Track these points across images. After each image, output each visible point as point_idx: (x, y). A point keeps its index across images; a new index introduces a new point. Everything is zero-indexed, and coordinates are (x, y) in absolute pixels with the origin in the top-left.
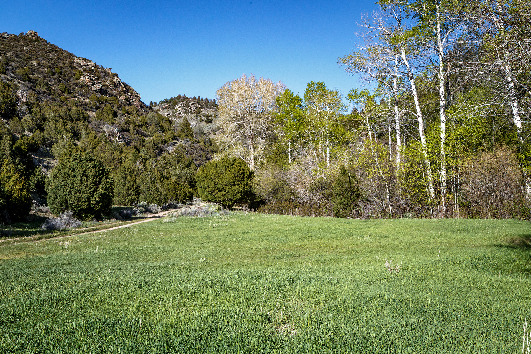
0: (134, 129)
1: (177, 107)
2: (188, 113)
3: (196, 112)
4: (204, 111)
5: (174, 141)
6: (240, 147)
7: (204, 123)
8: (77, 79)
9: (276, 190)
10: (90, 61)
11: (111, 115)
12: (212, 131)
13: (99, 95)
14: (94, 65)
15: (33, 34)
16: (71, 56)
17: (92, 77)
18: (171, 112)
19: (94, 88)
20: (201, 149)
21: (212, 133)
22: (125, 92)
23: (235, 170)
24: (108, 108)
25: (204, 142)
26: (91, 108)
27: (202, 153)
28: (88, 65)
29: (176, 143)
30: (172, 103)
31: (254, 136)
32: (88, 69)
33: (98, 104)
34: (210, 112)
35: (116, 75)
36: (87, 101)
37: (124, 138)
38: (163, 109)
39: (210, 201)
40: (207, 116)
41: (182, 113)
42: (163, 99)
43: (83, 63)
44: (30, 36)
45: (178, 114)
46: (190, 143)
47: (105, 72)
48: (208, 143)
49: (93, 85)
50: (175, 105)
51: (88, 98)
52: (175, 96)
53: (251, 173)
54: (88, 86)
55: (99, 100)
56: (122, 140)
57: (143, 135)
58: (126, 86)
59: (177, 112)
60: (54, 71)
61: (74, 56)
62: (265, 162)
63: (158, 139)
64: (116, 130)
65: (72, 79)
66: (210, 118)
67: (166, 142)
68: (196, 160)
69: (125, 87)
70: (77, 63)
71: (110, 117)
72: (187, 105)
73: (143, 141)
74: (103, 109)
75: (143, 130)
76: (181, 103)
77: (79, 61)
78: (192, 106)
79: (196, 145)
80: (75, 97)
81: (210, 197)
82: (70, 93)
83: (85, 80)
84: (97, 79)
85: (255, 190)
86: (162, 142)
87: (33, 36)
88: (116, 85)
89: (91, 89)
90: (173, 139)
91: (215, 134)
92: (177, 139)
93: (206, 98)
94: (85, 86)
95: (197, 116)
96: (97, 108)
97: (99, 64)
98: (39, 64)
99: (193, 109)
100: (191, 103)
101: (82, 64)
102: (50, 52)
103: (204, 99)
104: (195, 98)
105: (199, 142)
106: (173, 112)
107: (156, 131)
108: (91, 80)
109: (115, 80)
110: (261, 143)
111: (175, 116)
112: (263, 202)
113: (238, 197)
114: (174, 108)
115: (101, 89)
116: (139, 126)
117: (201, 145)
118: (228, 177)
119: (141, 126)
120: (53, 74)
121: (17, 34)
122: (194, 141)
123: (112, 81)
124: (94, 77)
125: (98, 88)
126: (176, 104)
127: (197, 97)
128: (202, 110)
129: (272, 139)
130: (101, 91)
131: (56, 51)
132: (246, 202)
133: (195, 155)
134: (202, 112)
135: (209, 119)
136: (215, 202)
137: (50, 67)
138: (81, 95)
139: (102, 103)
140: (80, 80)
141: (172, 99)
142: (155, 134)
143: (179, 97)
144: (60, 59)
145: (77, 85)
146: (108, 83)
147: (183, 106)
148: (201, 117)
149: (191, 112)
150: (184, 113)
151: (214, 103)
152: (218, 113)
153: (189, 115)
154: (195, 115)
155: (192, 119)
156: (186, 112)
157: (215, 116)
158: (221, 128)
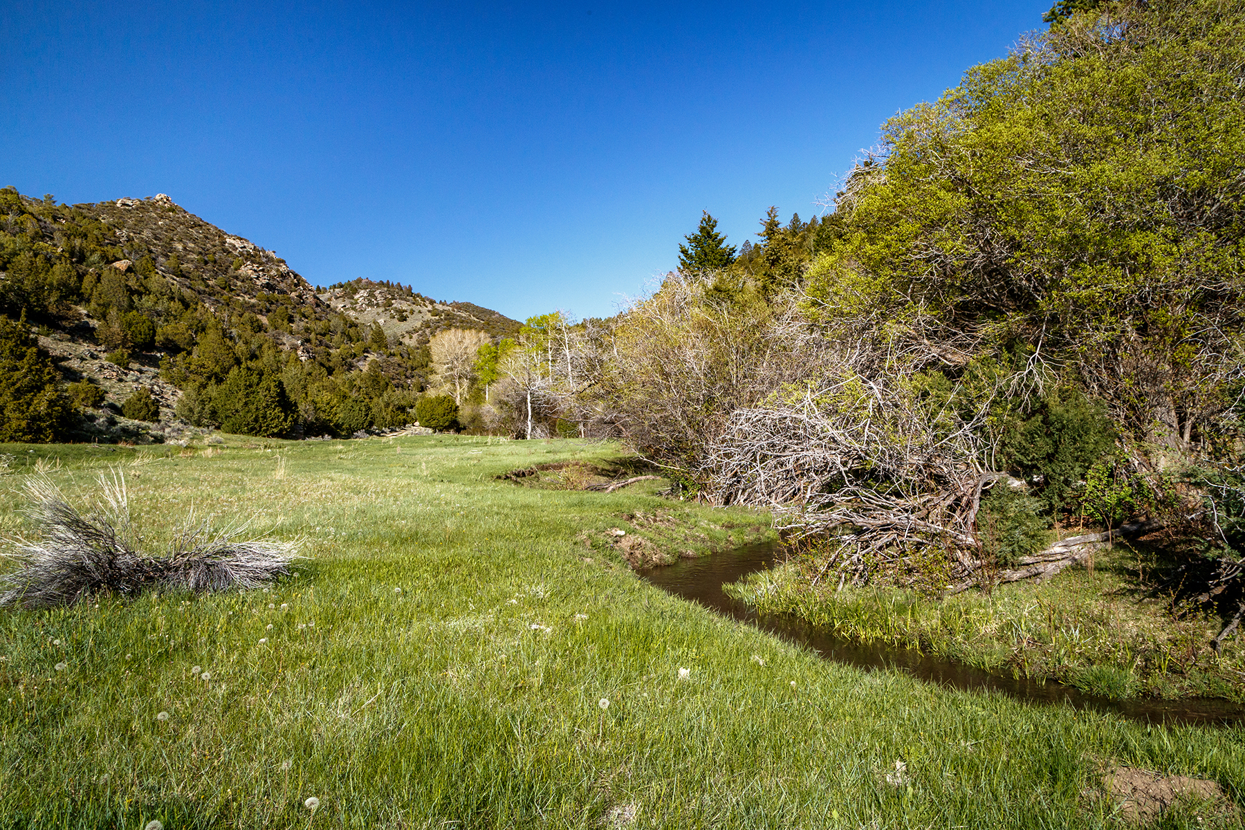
0: (317, 339)
1: (356, 297)
2: (372, 306)
3: (385, 306)
4: (396, 304)
5: (366, 354)
6: (449, 385)
7: (396, 321)
8: (236, 269)
9: (473, 420)
10: (245, 240)
11: (286, 321)
12: (407, 332)
13: (265, 292)
14: (253, 247)
15: (165, 200)
16: (221, 234)
17: (255, 268)
18: (348, 303)
19: (258, 283)
20: (399, 365)
21: (407, 336)
22: (296, 285)
23: (445, 405)
24: (282, 311)
25: (401, 355)
26: (261, 311)
27: (401, 370)
28: (245, 247)
29: (367, 357)
30: (349, 290)
31: (460, 378)
32: (245, 253)
33: (268, 305)
34: (404, 306)
35: (283, 262)
36: (253, 301)
37: (308, 352)
38: (337, 298)
39: (426, 427)
40: (400, 312)
41: (364, 306)
42: (336, 283)
43: (238, 244)
44: (160, 203)
45: (358, 306)
46: (385, 357)
47: (267, 257)
48: (406, 356)
49: (258, 278)
50: (355, 294)
51: (255, 296)
52: (353, 278)
53: (457, 407)
54: (251, 279)
55: (268, 300)
56: (306, 354)
57: (328, 346)
58: (296, 276)
59: (357, 303)
60: (206, 259)
61: (226, 234)
62: (467, 397)
63: (346, 351)
64: (299, 342)
65: (230, 270)
66: (405, 314)
67: (355, 355)
68: (393, 379)
69: (295, 278)
70: (231, 244)
71: (285, 322)
72: (371, 294)
73: (329, 354)
74: (275, 311)
75: (326, 339)
76: (362, 291)
77: (233, 242)
78: (379, 297)
79: (391, 359)
80: (238, 295)
81: (427, 424)
82: (232, 290)
83: (247, 270)
85: (460, 419)
86: (351, 355)
87: (165, 203)
88: (283, 276)
89: (255, 284)
90: (364, 352)
91: (411, 338)
92: (368, 352)
93: (399, 284)
94: (247, 279)
95: (386, 310)
96: (268, 311)
97: (258, 244)
98: (185, 249)
99: (380, 300)
100: (378, 292)
101: (237, 246)
102: (192, 228)
103: (395, 284)
104: (382, 284)
105: (394, 355)
106: (352, 303)
107: (343, 342)
108: (255, 271)
109: (283, 268)
110: (466, 383)
111: (354, 309)
112: (465, 428)
113: (447, 424)
114: (353, 298)
115: (267, 283)
116: (321, 334)
117: (397, 359)
118: (440, 410)
119: (324, 335)
120: (206, 263)
121: (144, 200)
122: (388, 352)
123: (278, 270)
124: (258, 267)
125: (265, 282)
126: (355, 291)
127: (385, 282)
128: (393, 301)
129: (474, 380)
130: (269, 286)
131: (199, 225)
132: (451, 428)
133: (392, 372)
134: (394, 306)
135: (403, 316)
136: (430, 427)
137: (200, 253)
138: (245, 293)
139: (272, 303)
140: (240, 271)
141: (349, 284)
142: (342, 346)
143: (359, 281)
144: (207, 238)
145: (237, 278)
146: (273, 273)
147: (365, 295)
148: (392, 312)
149: (378, 305)
150: (368, 305)
151: (409, 292)
152: (416, 308)
153: (375, 309)
154: (383, 309)
155: (378, 314)
156: (370, 304)
157: (412, 312)
158: (420, 329)
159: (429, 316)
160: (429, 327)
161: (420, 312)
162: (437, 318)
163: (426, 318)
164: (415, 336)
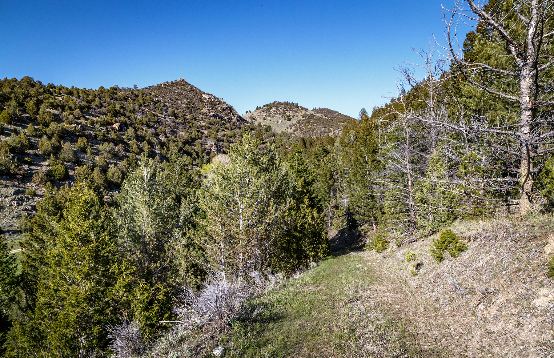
1: (271, 111)
4: (288, 113)
7: (286, 121)
10: (212, 94)
13: (211, 119)
14: (214, 97)
15: (182, 80)
16: (201, 93)
17: (209, 109)
18: (267, 113)
19: (209, 115)
21: (290, 128)
22: (229, 113)
24: (214, 128)
28: (210, 98)
30: (269, 107)
33: (210, 125)
34: (291, 113)
35: (225, 103)
36: (204, 124)
37: (218, 147)
38: (264, 111)
40: (288, 116)
42: (265, 104)
44: (180, 82)
45: (271, 115)
47: (219, 101)
49: (209, 113)
51: (205, 122)
52: (272, 102)
55: (210, 123)
56: (216, 148)
57: (232, 142)
58: (231, 108)
59: (271, 113)
60: (189, 106)
61: (203, 93)
64: (213, 143)
65: (198, 110)
66: (290, 117)
72: (277, 109)
76: (274, 108)
77: (205, 96)
78: (280, 110)
80: (198, 122)
82: (196, 120)
83: (205, 110)
84: (212, 109)
87: (182, 82)
88: (224, 109)
93: (293, 102)
94: (205, 114)
95: (283, 116)
97: (217, 96)
98: (181, 103)
99: (281, 111)
100: (281, 107)
102: (190, 92)
103: (291, 103)
106: (269, 114)
109: (224, 106)
111: (270, 116)
119: (231, 137)
120: (188, 108)
121: (174, 81)
123: (222, 107)
125: (213, 114)
126: (271, 108)
127: (286, 102)
128: (286, 112)
131: (193, 90)
134: (286, 114)
135: (289, 119)
137: (187, 104)
138: (202, 120)
139: (213, 124)
140: (202, 111)
141: (270, 105)
143: (274, 103)
144: (194, 96)
145: (200, 114)
146: (219, 109)
148: (285, 117)
149: (280, 114)
150: (275, 114)
151: (297, 106)
152: (296, 114)
153: (279, 116)
154: (281, 115)
155: (279, 118)
156: (277, 114)
157: (294, 116)
158: (295, 124)
159: (301, 118)
160: (299, 123)
161: (297, 116)
162: (304, 118)
163: (299, 119)
164: (293, 128)
